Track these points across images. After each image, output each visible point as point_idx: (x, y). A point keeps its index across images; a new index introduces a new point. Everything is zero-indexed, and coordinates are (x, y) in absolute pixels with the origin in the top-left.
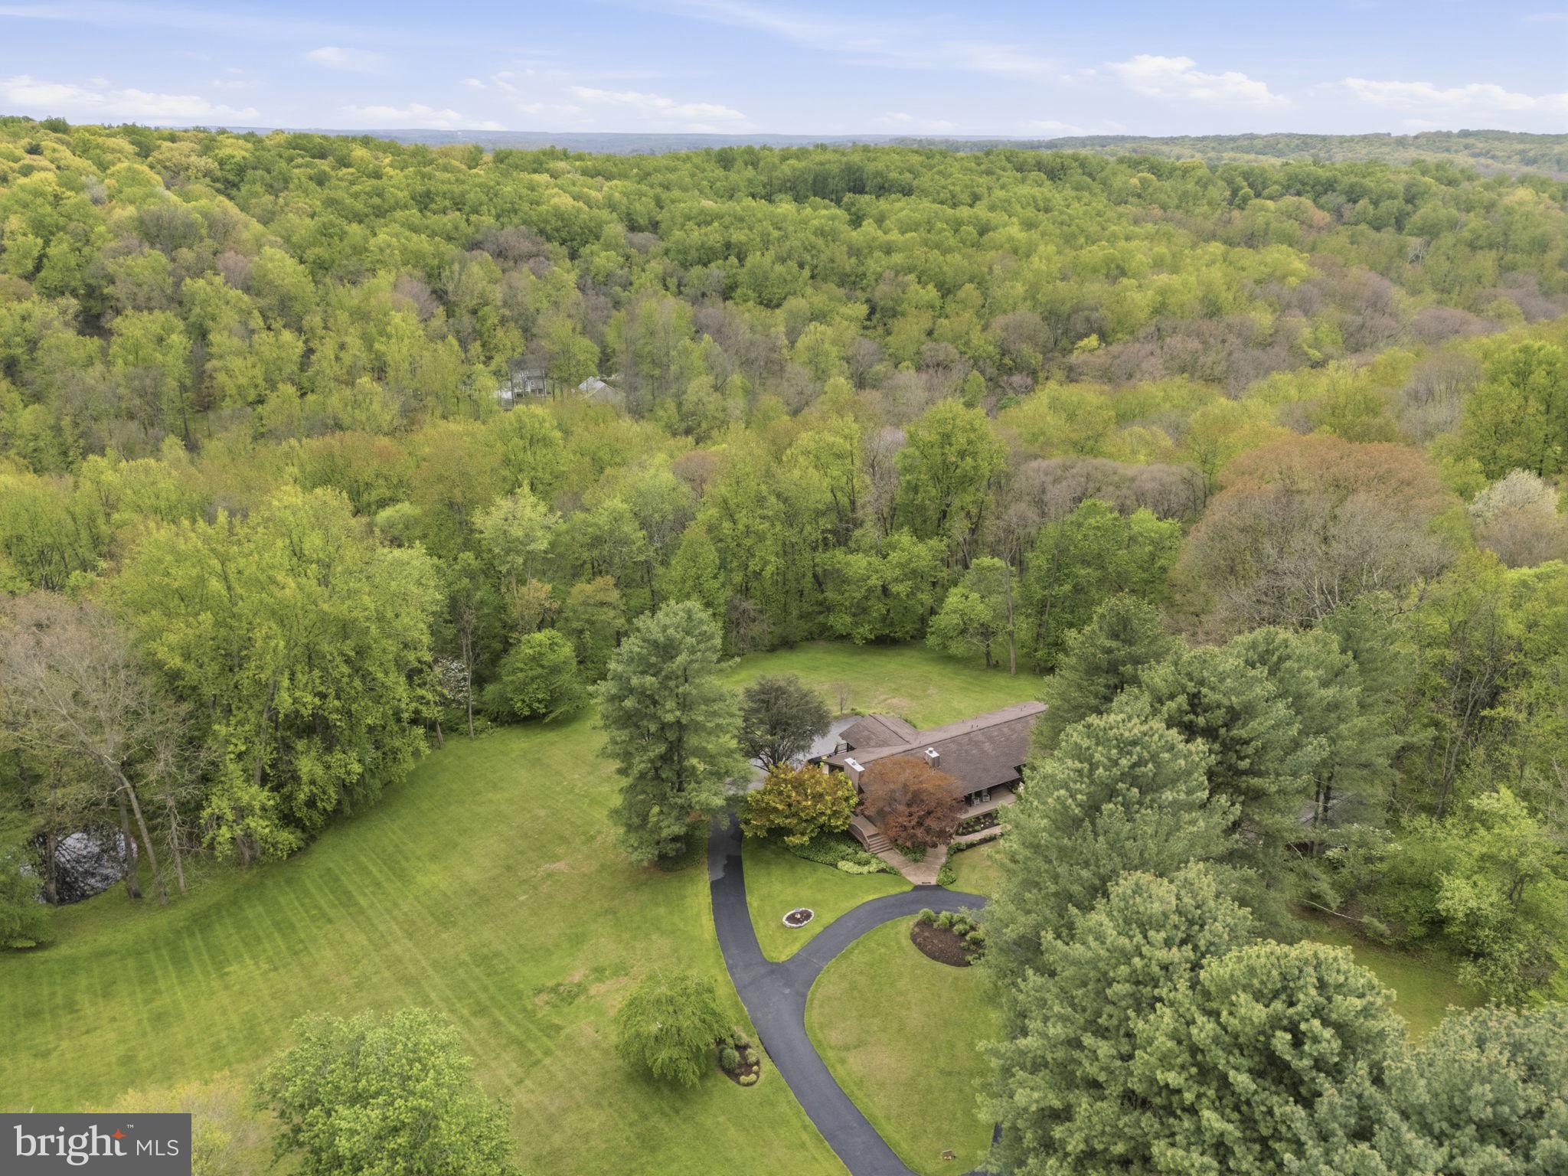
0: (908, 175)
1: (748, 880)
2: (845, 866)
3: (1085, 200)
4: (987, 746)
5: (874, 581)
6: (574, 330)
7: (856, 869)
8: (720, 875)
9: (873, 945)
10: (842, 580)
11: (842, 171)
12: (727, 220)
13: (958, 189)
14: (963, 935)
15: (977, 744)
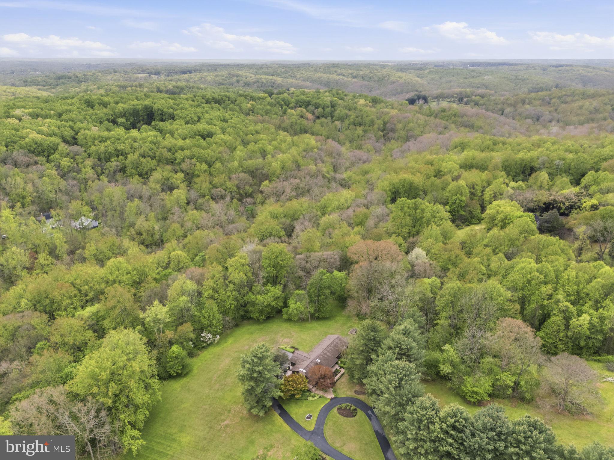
0: (171, 110)
1: (287, 411)
2: (310, 399)
3: (236, 115)
4: (328, 354)
5: (266, 303)
6: (82, 204)
7: (314, 399)
8: (279, 412)
9: (331, 418)
10: (253, 304)
11: (143, 108)
12: (113, 140)
13: (193, 115)
14: (350, 409)
15: (325, 354)
